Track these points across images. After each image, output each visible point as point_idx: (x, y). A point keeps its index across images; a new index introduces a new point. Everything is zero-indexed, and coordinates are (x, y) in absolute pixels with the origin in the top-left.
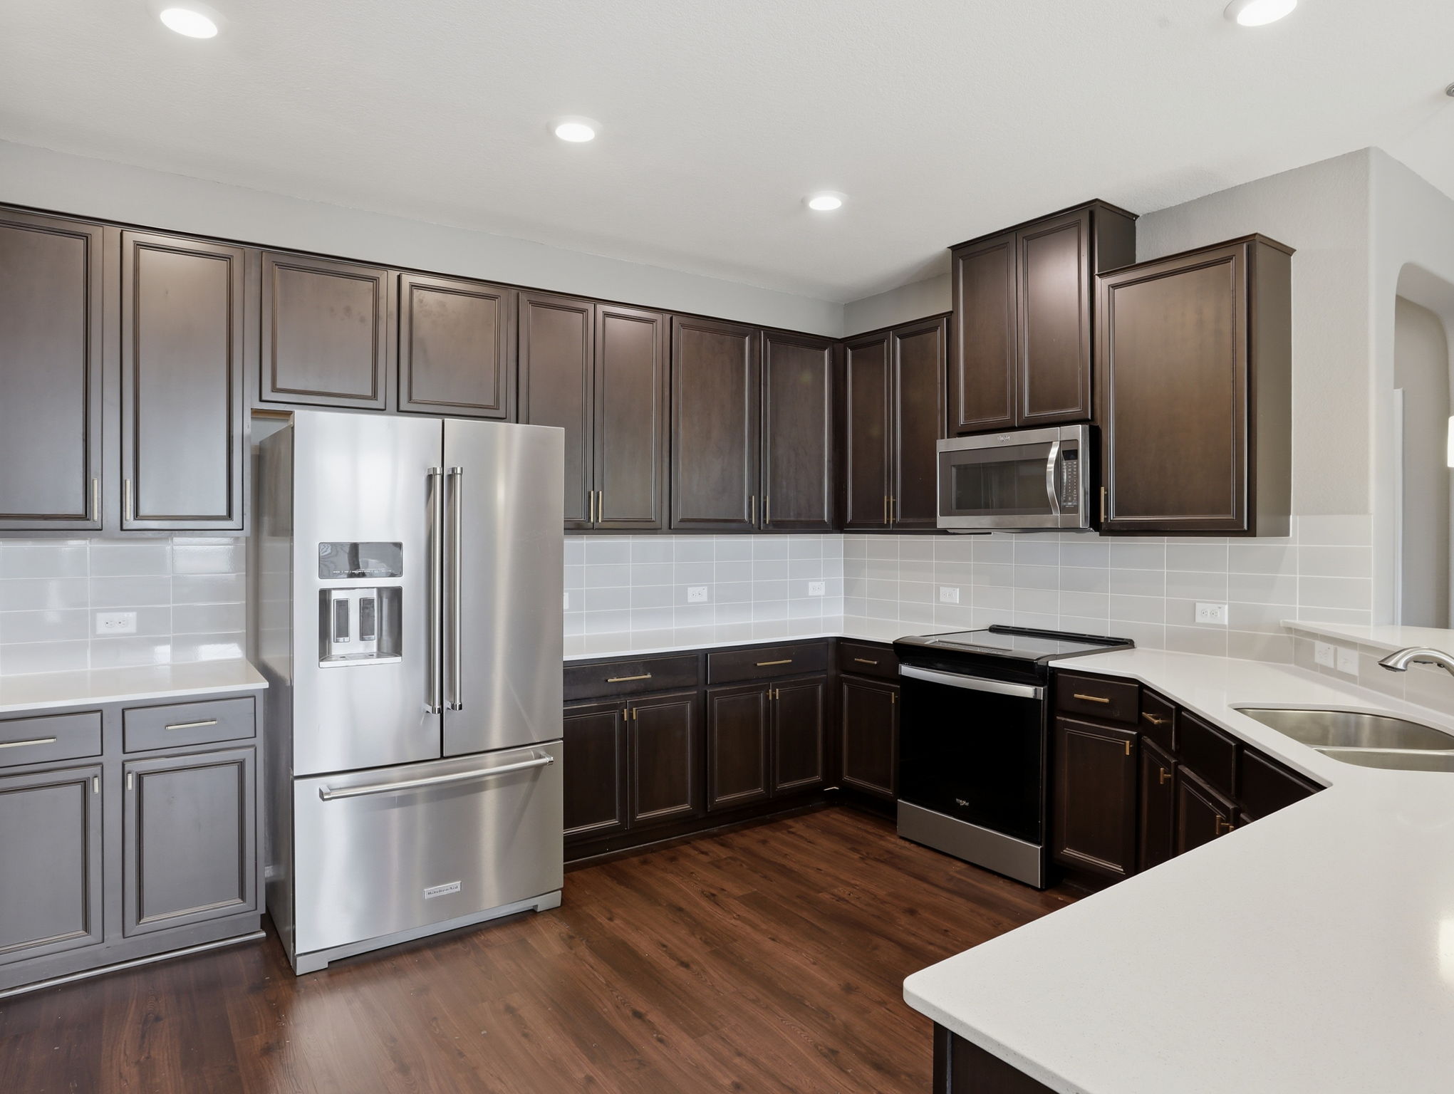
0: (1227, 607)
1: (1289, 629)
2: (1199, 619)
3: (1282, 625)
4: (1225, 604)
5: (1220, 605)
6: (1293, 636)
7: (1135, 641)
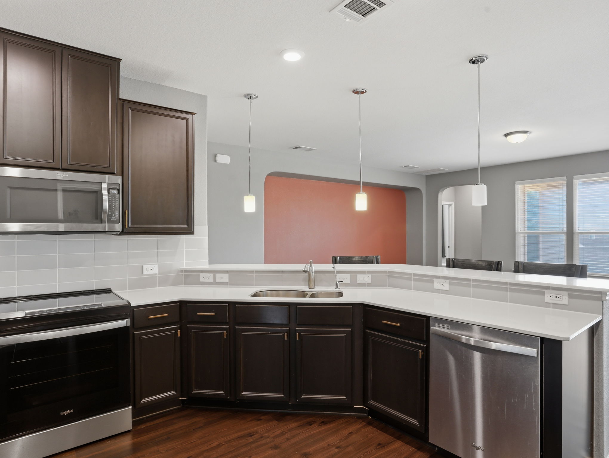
0: (157, 265)
1: (182, 271)
2: (145, 272)
3: (179, 270)
4: (156, 264)
5: (154, 265)
6: (184, 274)
7: (111, 289)
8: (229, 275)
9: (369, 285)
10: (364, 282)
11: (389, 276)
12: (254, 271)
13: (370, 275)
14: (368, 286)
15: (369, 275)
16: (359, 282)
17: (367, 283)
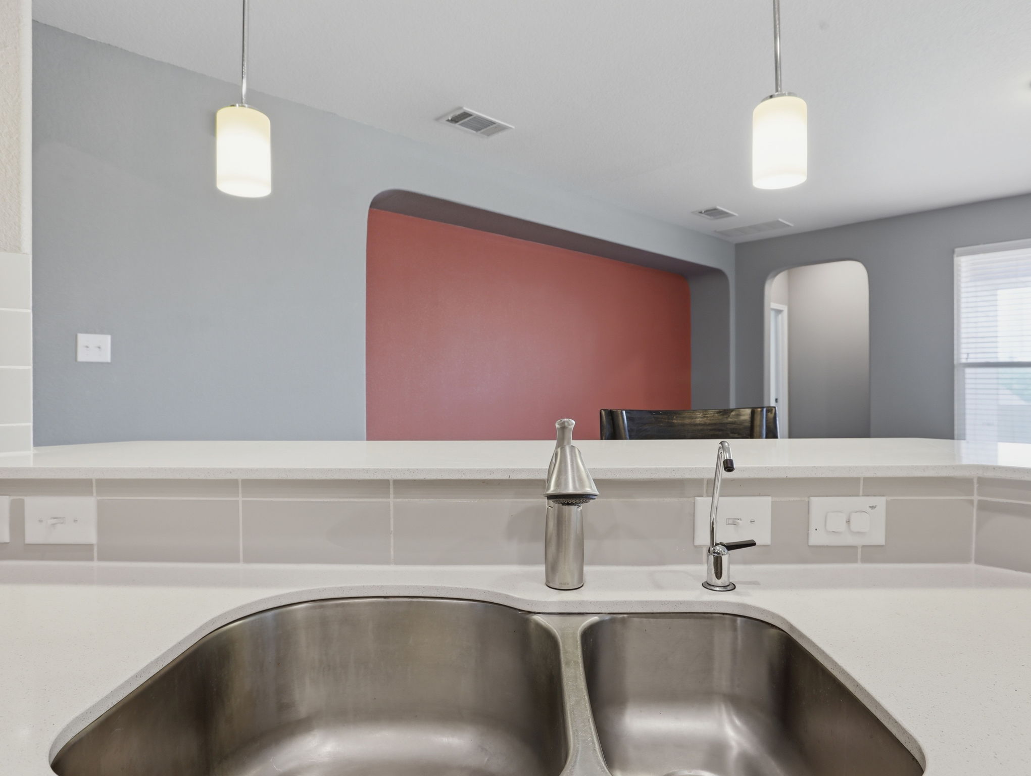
8: (100, 506)
9: (871, 554)
10: (849, 540)
11: (983, 507)
12: (235, 482)
13: (881, 502)
14: (865, 560)
15: (872, 500)
16: (817, 538)
17: (859, 541)
